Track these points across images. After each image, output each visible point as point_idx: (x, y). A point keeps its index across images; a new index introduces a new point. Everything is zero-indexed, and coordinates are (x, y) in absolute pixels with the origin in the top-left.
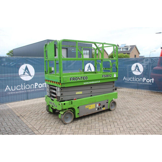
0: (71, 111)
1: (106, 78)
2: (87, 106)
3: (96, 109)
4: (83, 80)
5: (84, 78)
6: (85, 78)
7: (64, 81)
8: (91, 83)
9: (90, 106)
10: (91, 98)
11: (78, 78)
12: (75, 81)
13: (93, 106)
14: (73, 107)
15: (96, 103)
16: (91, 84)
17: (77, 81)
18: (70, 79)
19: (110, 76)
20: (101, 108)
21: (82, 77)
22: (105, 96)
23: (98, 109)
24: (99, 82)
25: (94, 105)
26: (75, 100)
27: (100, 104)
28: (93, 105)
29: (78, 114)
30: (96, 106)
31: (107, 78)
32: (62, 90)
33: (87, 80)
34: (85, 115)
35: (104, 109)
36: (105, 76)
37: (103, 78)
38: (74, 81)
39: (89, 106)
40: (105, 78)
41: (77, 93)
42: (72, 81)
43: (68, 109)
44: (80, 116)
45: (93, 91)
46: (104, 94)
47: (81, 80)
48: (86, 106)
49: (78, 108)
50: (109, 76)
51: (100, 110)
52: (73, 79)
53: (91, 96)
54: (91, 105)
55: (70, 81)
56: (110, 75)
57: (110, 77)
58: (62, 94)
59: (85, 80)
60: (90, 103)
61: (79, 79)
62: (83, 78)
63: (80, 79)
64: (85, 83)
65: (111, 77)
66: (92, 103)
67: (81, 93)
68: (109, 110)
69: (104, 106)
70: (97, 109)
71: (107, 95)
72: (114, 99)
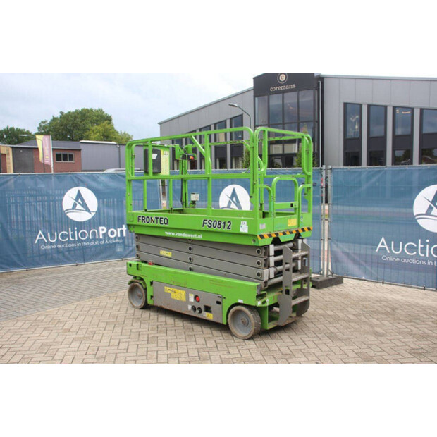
0: (141, 284)
1: (212, 229)
2: (168, 288)
3: (188, 307)
4: (159, 225)
5: (160, 221)
6: (163, 220)
7: (130, 221)
8: (180, 235)
9: (174, 290)
11: (151, 218)
12: (146, 224)
13: (181, 294)
14: (144, 278)
15: (188, 290)
16: (190, 240)
17: (150, 224)
18: (139, 219)
19: (226, 227)
20: (200, 309)
22: (212, 280)
23: (194, 308)
24: (200, 237)
25: (183, 292)
26: (150, 264)
27: (198, 299)
28: (181, 291)
29: (152, 297)
30: (187, 297)
31: (216, 229)
32: (137, 238)
33: (167, 226)
34: (165, 307)
35: (208, 316)
36: (212, 223)
37: (206, 228)
38: (143, 223)
39: (171, 289)
40: (210, 229)
44: (155, 304)
46: (225, 276)
48: (165, 288)
49: (151, 283)
50: (222, 225)
51: (196, 314)
52: (142, 219)
53: (190, 269)
54: (176, 290)
55: (138, 223)
56: (227, 225)
57: (226, 230)
58: (137, 247)
59: (164, 225)
60: (173, 283)
61: (152, 222)
63: (154, 222)
64: (167, 234)
65: (228, 228)
66: (179, 287)
67: (169, 254)
69: (208, 309)
70: (190, 307)
71: (219, 281)
72: (240, 301)
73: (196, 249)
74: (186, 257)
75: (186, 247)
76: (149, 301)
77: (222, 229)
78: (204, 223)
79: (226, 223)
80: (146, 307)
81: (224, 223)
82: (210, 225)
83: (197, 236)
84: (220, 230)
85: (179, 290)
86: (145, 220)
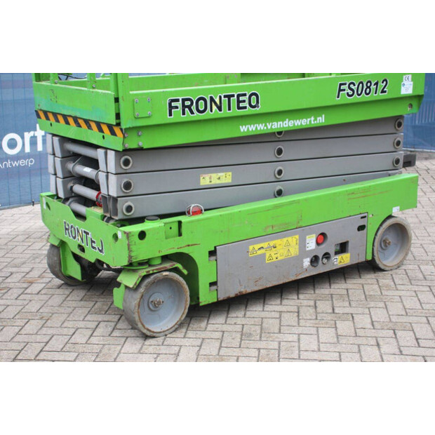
0: (176, 270)
1: (356, 98)
2: (257, 246)
3: (302, 263)
4: (235, 111)
5: (239, 102)
6: (246, 98)
7: (137, 118)
8: (276, 126)
9: (272, 243)
10: (276, 207)
11: (212, 99)
12: (197, 116)
13: (288, 245)
14: (185, 250)
16: (280, 133)
17: (207, 115)
18: (171, 108)
19: (379, 90)
20: (327, 256)
21: (229, 97)
22: (352, 193)
23: (315, 260)
24: (321, 120)
25: (293, 240)
26: (195, 213)
27: (322, 238)
28: (290, 239)
29: (213, 284)
30: (302, 243)
31: (364, 98)
32: (127, 163)
34: (249, 290)
35: (344, 260)
36: (355, 88)
38: (188, 116)
39: (265, 245)
40: (350, 100)
41: (207, 179)
42: (178, 116)
43: (159, 261)
44: (221, 297)
45: (290, 170)
46: (345, 182)
47: (225, 112)
48: (251, 248)
49: (212, 253)
50: (373, 87)
51: (321, 268)
53: (280, 193)
54: (276, 242)
55: (169, 119)
56: (381, 85)
57: (380, 96)
58: (128, 186)
60: (270, 231)
61: (214, 107)
62: (234, 100)
63: (220, 108)
64: (246, 129)
65: (383, 91)
67: (225, 177)
68: (371, 266)
69: (343, 248)
70: (307, 262)
72: (395, 210)
73: (290, 150)
74: (267, 172)
75: (268, 152)
76: (206, 297)
77: (373, 96)
78: (340, 90)
79: (380, 84)
81: (377, 84)
82: (351, 93)
83: (315, 119)
84: (368, 98)
85: (285, 240)
86: (194, 108)
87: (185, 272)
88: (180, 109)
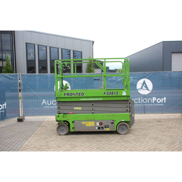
0: (66, 124)
1: (109, 95)
2: (84, 122)
3: (96, 128)
4: (78, 96)
5: (79, 94)
6: (81, 94)
7: (58, 96)
8: (89, 99)
9: (87, 122)
11: (73, 94)
12: (70, 96)
13: (91, 123)
14: (67, 120)
15: (96, 121)
16: (93, 101)
17: (72, 96)
18: (65, 95)
20: (103, 128)
21: (77, 93)
22: (109, 115)
23: (99, 128)
24: (101, 99)
26: (70, 114)
27: (101, 124)
28: (92, 122)
29: (73, 128)
30: (95, 124)
31: (111, 95)
32: (59, 103)
33: (83, 96)
34: (82, 131)
35: (107, 129)
36: (109, 93)
37: (106, 95)
38: (68, 96)
39: (86, 122)
41: (75, 108)
42: (66, 96)
43: (62, 121)
44: (75, 131)
45: (95, 109)
47: (76, 96)
48: (82, 122)
49: (73, 122)
51: (101, 130)
52: (67, 95)
53: (93, 113)
54: (89, 122)
55: (64, 96)
56: (116, 93)
58: (59, 107)
59: (81, 96)
60: (87, 120)
61: (74, 95)
62: (78, 94)
63: (75, 95)
64: (82, 99)
65: (117, 94)
67: (80, 108)
69: (107, 127)
70: (97, 128)
71: (112, 115)
72: (123, 121)
73: (95, 105)
75: (90, 104)
76: (72, 130)
77: (114, 95)
78: (104, 94)
80: (70, 133)
81: (115, 93)
82: (107, 94)
83: (99, 99)
84: (113, 95)
85: (91, 122)
86: (69, 95)
87: (68, 124)
88: (66, 95)
